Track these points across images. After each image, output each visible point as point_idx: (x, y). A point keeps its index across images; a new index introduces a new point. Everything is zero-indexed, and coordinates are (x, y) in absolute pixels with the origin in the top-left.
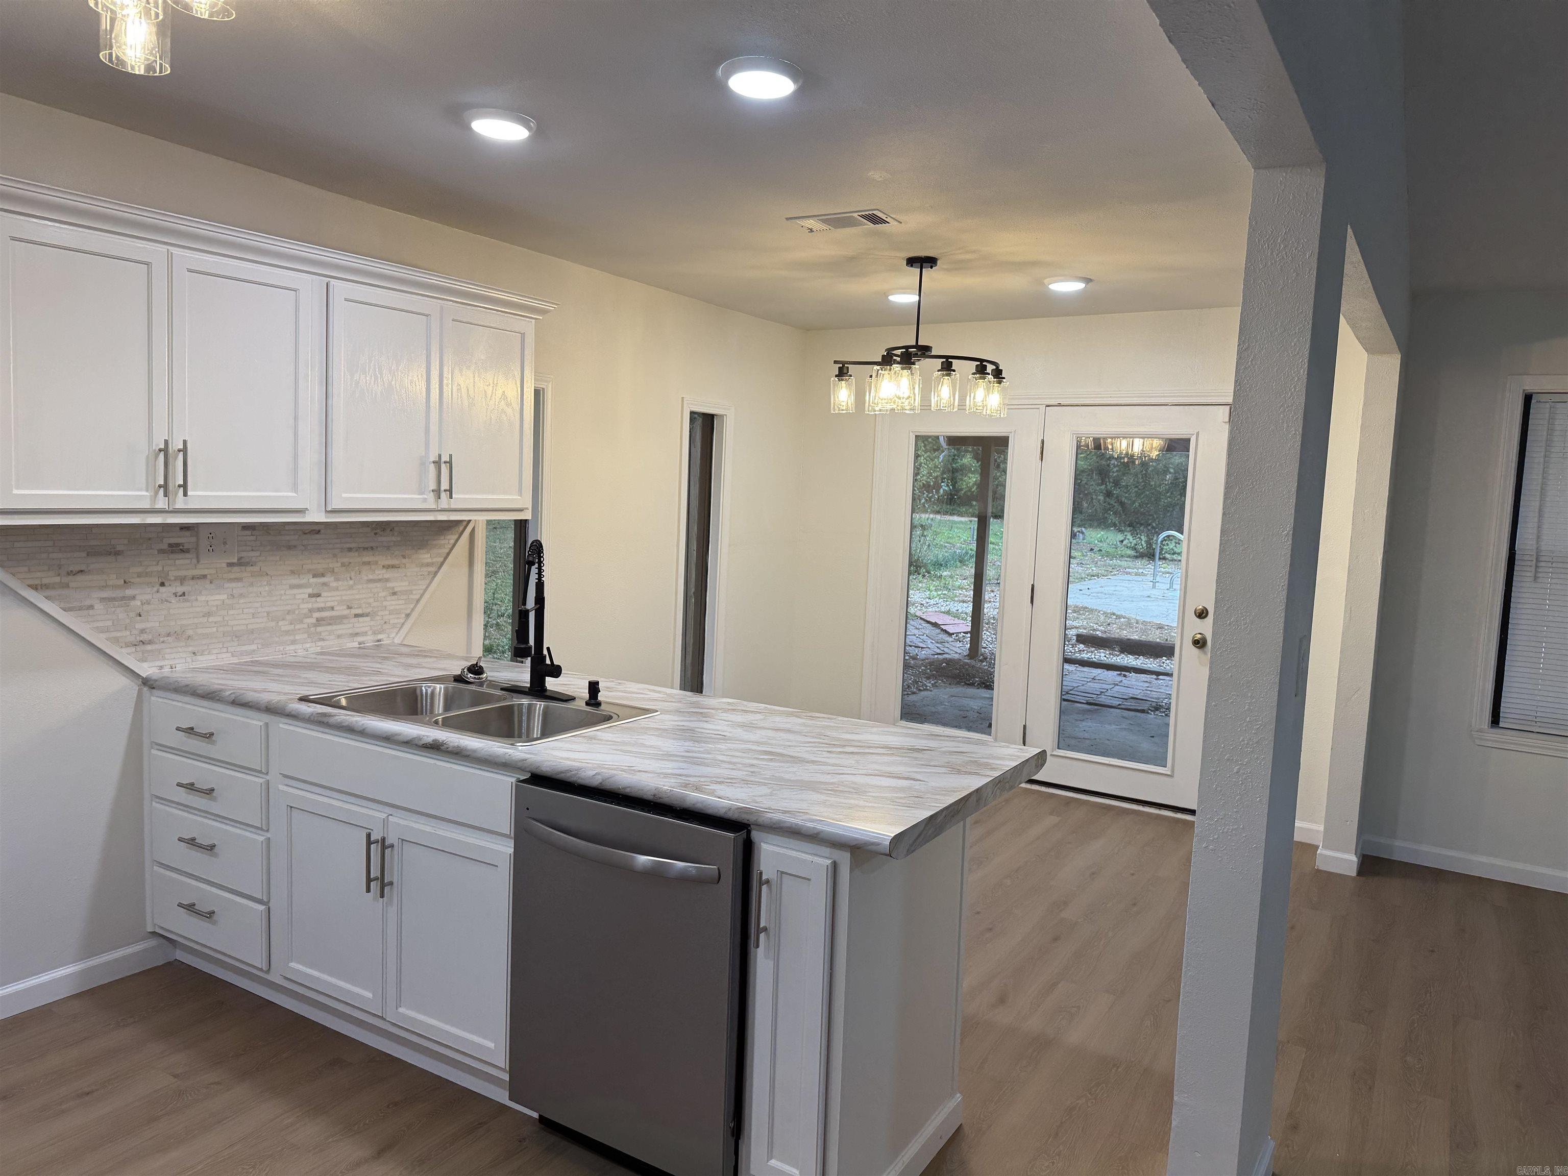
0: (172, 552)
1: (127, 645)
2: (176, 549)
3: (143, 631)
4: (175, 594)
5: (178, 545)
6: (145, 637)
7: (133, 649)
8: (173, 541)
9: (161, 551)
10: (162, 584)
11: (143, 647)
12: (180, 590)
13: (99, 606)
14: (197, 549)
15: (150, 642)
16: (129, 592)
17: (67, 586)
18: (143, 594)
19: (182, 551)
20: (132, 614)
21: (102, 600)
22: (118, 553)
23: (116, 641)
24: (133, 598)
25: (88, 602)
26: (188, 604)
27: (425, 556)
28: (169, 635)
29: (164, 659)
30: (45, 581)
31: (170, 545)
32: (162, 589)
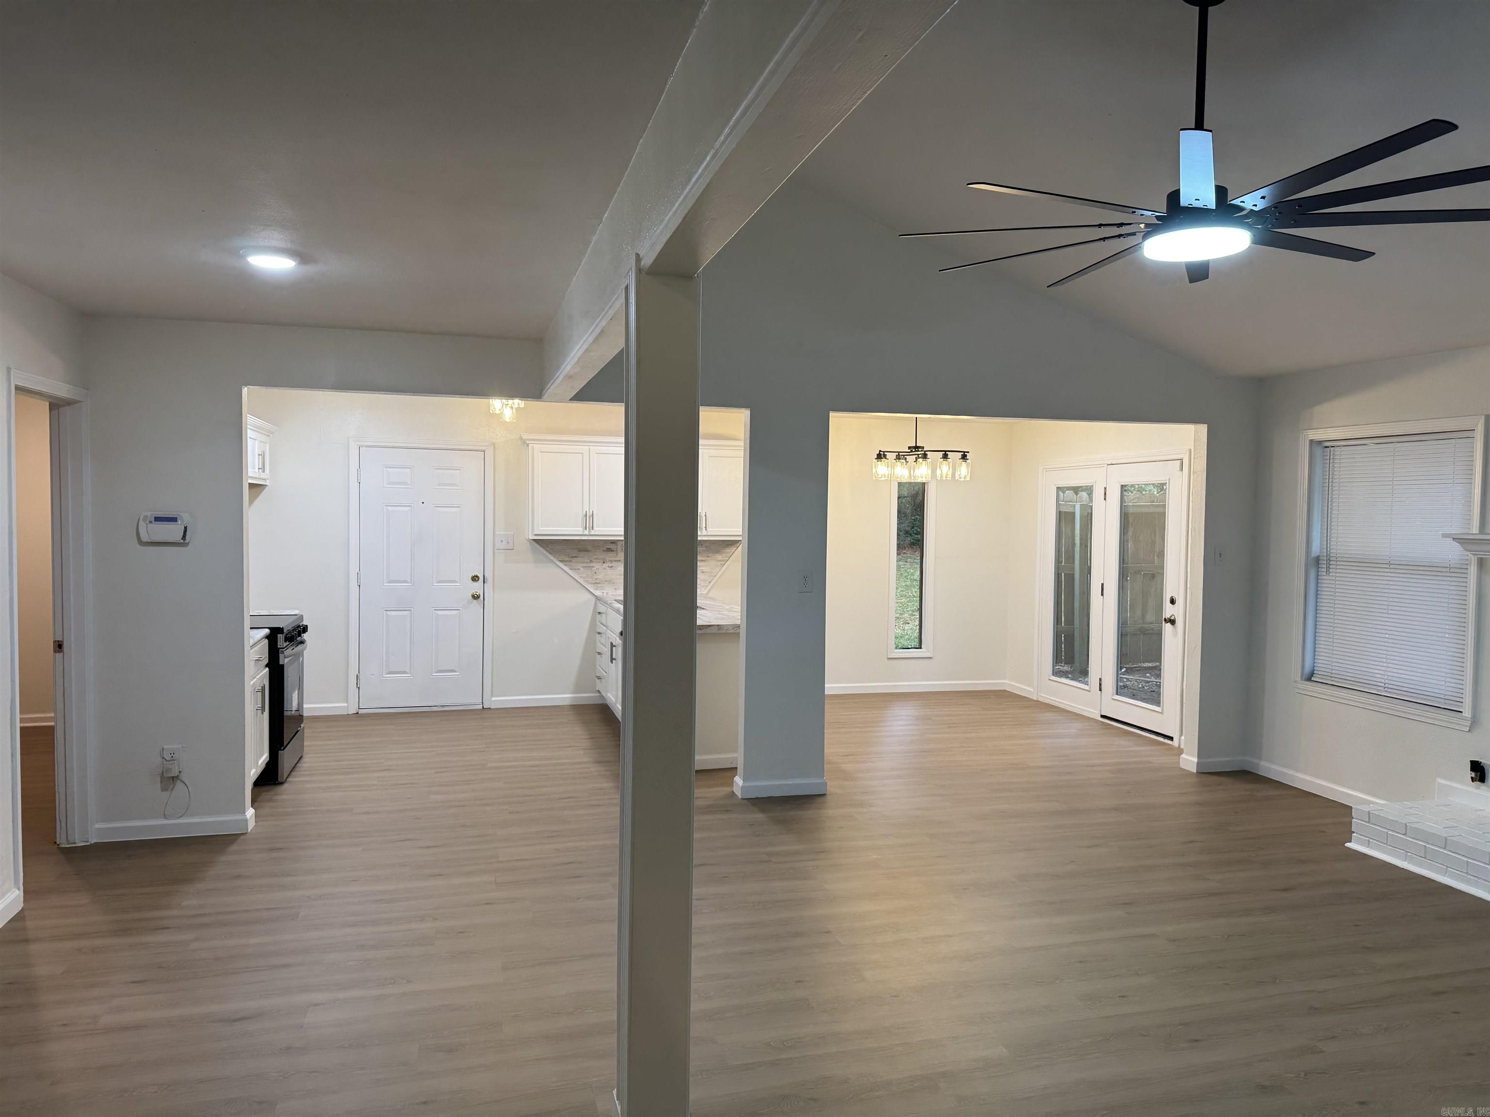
0: (608, 551)
1: (591, 583)
2: (609, 550)
3: (597, 579)
4: (609, 567)
5: (610, 549)
6: (598, 581)
7: (593, 585)
8: (607, 547)
9: (604, 551)
10: (604, 563)
11: (596, 585)
12: (611, 565)
13: (581, 569)
14: (617, 550)
15: (599, 583)
16: (592, 565)
17: (571, 561)
18: (597, 566)
19: (612, 551)
20: (593, 573)
21: (583, 567)
22: (588, 551)
23: (586, 581)
24: (593, 567)
25: (578, 567)
26: (613, 571)
27: (719, 557)
28: (606, 581)
29: (604, 590)
30: (565, 559)
31: (607, 549)
32: (604, 564)
